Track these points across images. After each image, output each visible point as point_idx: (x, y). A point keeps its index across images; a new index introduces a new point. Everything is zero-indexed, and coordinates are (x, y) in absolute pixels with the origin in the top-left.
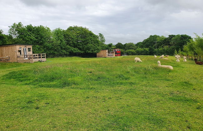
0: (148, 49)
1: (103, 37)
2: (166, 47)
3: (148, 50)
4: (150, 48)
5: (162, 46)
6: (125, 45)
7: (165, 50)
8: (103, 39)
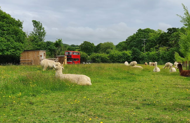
0: (130, 51)
1: (41, 27)
2: (162, 50)
3: (130, 55)
4: (133, 50)
5: (156, 48)
6: (99, 46)
7: (161, 54)
8: (42, 31)
